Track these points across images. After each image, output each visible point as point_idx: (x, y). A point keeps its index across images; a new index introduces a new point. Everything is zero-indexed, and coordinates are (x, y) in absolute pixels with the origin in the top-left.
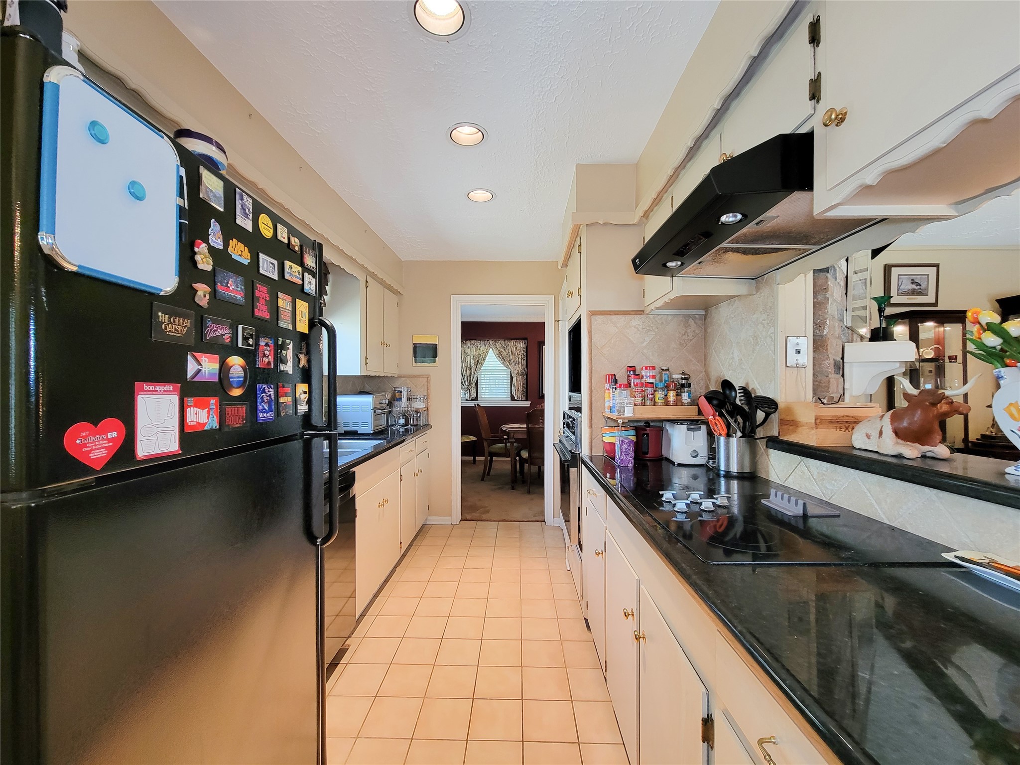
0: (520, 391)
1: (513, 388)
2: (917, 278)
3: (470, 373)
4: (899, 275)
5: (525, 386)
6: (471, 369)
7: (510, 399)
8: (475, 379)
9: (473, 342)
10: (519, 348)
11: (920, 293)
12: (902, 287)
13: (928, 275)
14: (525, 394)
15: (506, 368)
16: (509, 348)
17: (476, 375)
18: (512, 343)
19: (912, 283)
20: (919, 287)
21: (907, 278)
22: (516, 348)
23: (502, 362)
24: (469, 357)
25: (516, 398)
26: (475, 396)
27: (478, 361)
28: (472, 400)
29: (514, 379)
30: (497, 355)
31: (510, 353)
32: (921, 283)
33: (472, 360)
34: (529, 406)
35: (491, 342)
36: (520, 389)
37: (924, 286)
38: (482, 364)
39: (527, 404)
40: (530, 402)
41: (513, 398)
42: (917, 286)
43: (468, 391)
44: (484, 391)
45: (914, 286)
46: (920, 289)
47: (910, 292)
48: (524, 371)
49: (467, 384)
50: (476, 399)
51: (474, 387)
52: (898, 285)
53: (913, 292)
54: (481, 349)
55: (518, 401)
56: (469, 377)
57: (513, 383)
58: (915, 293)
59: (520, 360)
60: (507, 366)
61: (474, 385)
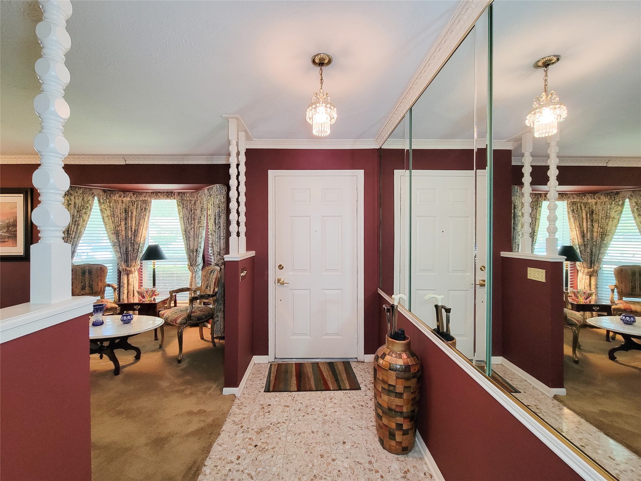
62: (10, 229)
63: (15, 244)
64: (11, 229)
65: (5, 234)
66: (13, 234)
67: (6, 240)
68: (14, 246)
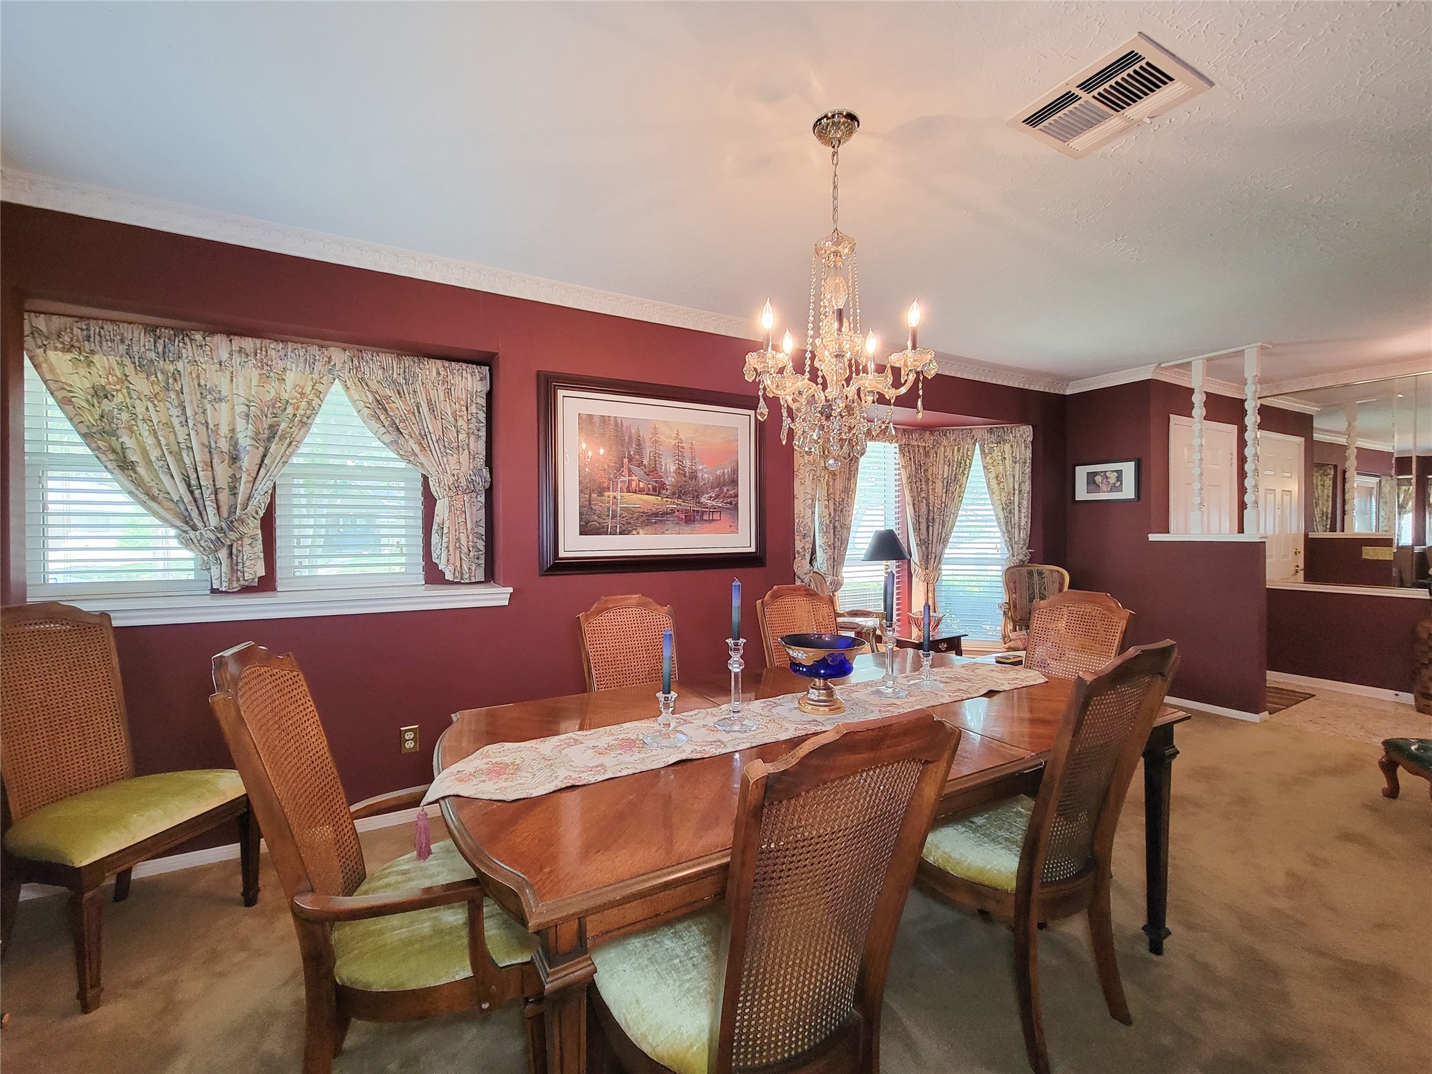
0: (465, 550)
1: (435, 538)
3: (235, 479)
5: (483, 531)
6: (234, 459)
7: (422, 577)
8: (259, 502)
9: (249, 343)
10: (459, 393)
14: (482, 561)
15: (403, 465)
16: (418, 386)
17: (263, 486)
18: (431, 370)
22: (448, 393)
23: (387, 438)
24: (224, 406)
25: (449, 576)
26: (261, 572)
27: (273, 429)
28: (247, 590)
29: (441, 509)
30: (366, 411)
31: (425, 408)
33: (240, 424)
34: (506, 603)
35: (338, 355)
36: (464, 541)
38: (293, 444)
39: (498, 596)
40: (511, 590)
41: (434, 576)
43: (223, 554)
44: (307, 552)
48: (478, 479)
49: (213, 521)
50: (267, 584)
51: (253, 538)
54: (291, 377)
55: (459, 583)
56: (224, 497)
57: (437, 519)
59: (462, 436)
60: (410, 457)
61: (253, 528)
62: (725, 490)
63: (734, 528)
64: (728, 490)
65: (714, 503)
66: (731, 503)
67: (716, 516)
68: (733, 532)
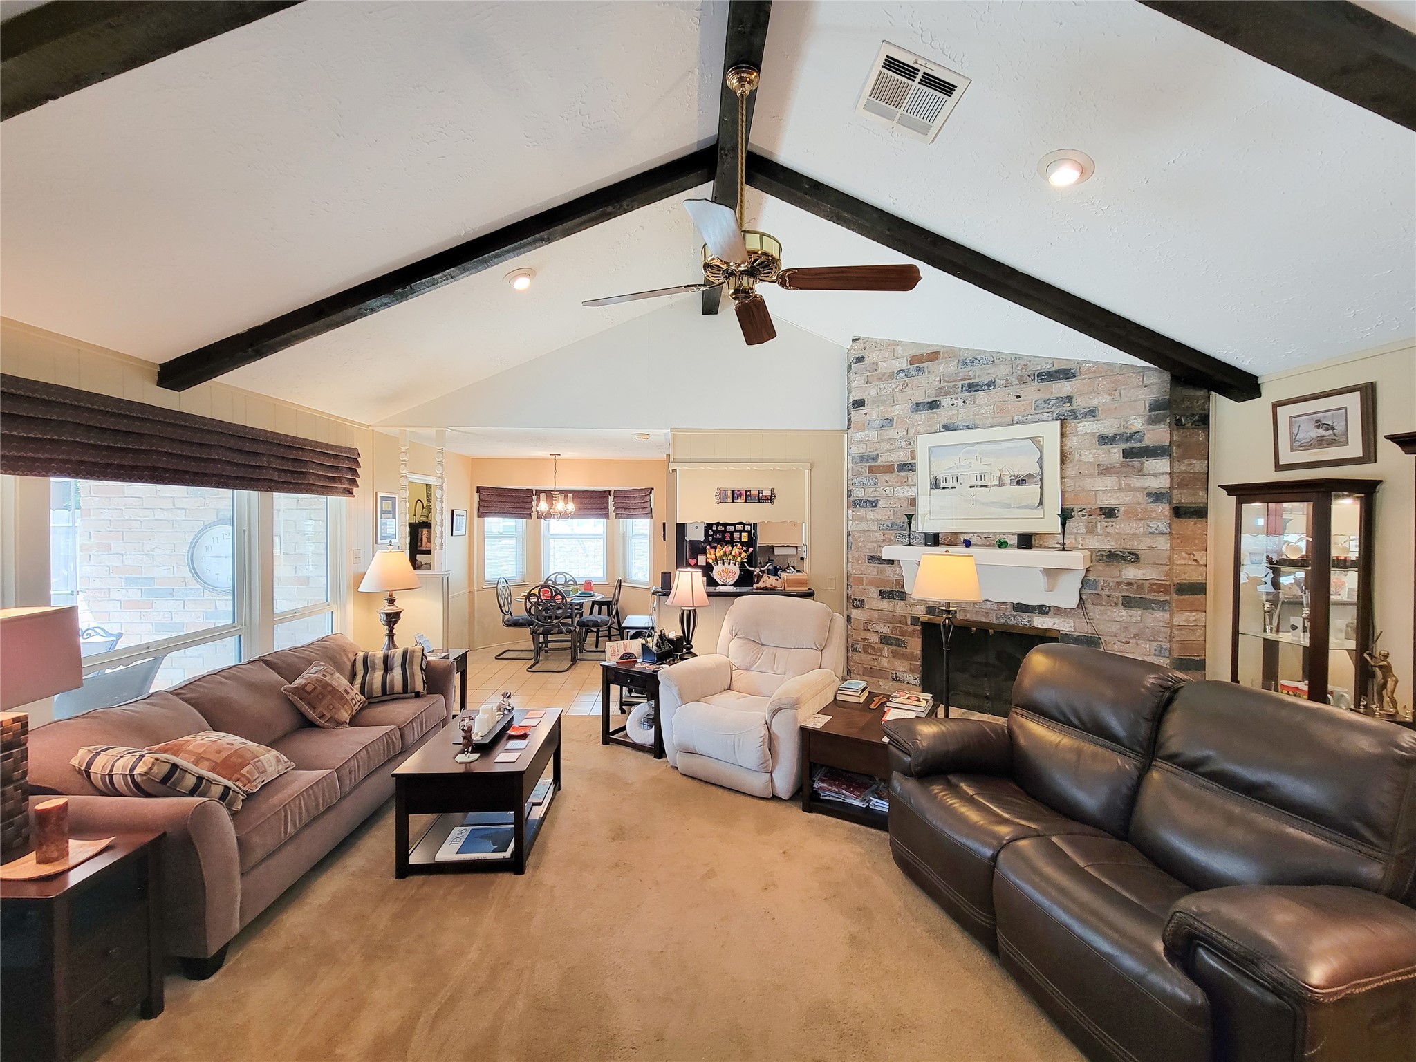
2: (1325, 417)
4: (1291, 417)
11: (1333, 443)
12: (1300, 436)
13: (1345, 408)
19: (1318, 427)
20: (1330, 432)
21: (1308, 419)
32: (1334, 425)
37: (1340, 429)
42: (1327, 430)
45: (1322, 432)
46: (1334, 434)
47: (1315, 442)
52: (1292, 433)
53: (1321, 442)
58: (1324, 442)
